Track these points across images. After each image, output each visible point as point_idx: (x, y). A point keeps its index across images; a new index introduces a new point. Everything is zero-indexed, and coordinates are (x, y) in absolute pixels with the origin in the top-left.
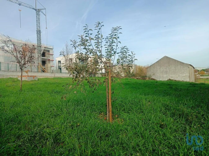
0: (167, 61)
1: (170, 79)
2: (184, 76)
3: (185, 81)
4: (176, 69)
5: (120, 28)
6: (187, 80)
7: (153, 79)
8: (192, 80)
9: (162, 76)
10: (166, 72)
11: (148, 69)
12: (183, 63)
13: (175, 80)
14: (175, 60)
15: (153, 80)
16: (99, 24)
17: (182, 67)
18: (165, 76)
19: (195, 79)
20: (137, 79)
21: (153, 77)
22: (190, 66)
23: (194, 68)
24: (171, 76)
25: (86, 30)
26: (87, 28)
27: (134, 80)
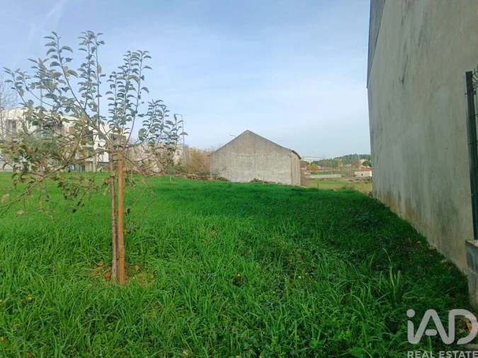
0: (250, 142)
1: (256, 180)
2: (282, 174)
3: (284, 183)
4: (267, 159)
5: (147, 54)
6: (288, 181)
7: (224, 179)
8: (296, 182)
9: (241, 173)
10: (249, 165)
11: (214, 157)
12: (281, 147)
13: (266, 182)
14: (267, 141)
15: (223, 182)
16: (92, 36)
17: (278, 154)
18: (246, 172)
19: (302, 181)
20: (189, 177)
21: (223, 175)
22: (292, 154)
23: (300, 158)
24: (258, 172)
25: (53, 47)
26: (55, 41)
27: (182, 181)
